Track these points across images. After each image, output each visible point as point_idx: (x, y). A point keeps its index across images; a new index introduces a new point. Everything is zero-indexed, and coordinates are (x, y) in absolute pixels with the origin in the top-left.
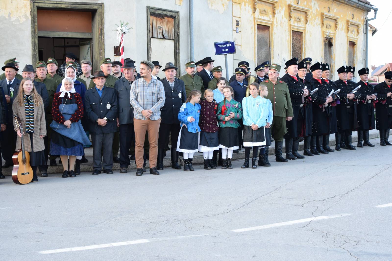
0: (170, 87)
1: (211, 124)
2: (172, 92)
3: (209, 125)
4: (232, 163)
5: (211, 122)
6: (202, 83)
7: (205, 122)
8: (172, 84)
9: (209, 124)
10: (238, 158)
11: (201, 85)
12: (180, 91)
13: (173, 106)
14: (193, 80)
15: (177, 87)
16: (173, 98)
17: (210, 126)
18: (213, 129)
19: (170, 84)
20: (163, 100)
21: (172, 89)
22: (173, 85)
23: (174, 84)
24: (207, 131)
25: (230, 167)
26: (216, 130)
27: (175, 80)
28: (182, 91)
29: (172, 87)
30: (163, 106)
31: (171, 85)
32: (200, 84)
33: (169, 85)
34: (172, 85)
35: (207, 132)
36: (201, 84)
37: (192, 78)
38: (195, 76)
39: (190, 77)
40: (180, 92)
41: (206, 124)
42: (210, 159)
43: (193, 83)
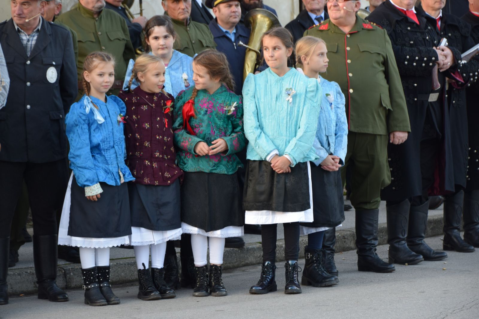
0: (24, 48)
1: (158, 160)
2: (29, 62)
3: (151, 163)
4: (226, 278)
5: (157, 154)
6: (126, 35)
7: (137, 154)
8: (31, 39)
9: (152, 158)
10: (243, 263)
11: (123, 39)
12: (54, 63)
13: (28, 107)
14: (97, 24)
15: (45, 49)
16: (28, 84)
17: (155, 165)
18: (163, 174)
19: (24, 37)
20: (4, 87)
21: (29, 54)
22: (34, 42)
23: (35, 38)
24: (146, 180)
25: (219, 290)
26: (172, 176)
27: (40, 27)
28: (60, 62)
29: (29, 49)
30: (4, 105)
31: (25, 42)
32: (120, 35)
33: (20, 40)
34: (30, 43)
35: (147, 185)
36: (125, 38)
37: (94, 18)
38: (103, 14)
39: (88, 15)
40: (52, 65)
41: (142, 159)
42: (157, 269)
43: (99, 33)
